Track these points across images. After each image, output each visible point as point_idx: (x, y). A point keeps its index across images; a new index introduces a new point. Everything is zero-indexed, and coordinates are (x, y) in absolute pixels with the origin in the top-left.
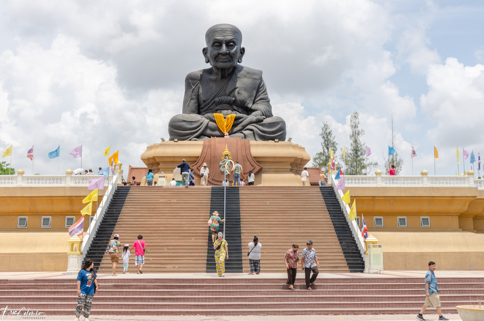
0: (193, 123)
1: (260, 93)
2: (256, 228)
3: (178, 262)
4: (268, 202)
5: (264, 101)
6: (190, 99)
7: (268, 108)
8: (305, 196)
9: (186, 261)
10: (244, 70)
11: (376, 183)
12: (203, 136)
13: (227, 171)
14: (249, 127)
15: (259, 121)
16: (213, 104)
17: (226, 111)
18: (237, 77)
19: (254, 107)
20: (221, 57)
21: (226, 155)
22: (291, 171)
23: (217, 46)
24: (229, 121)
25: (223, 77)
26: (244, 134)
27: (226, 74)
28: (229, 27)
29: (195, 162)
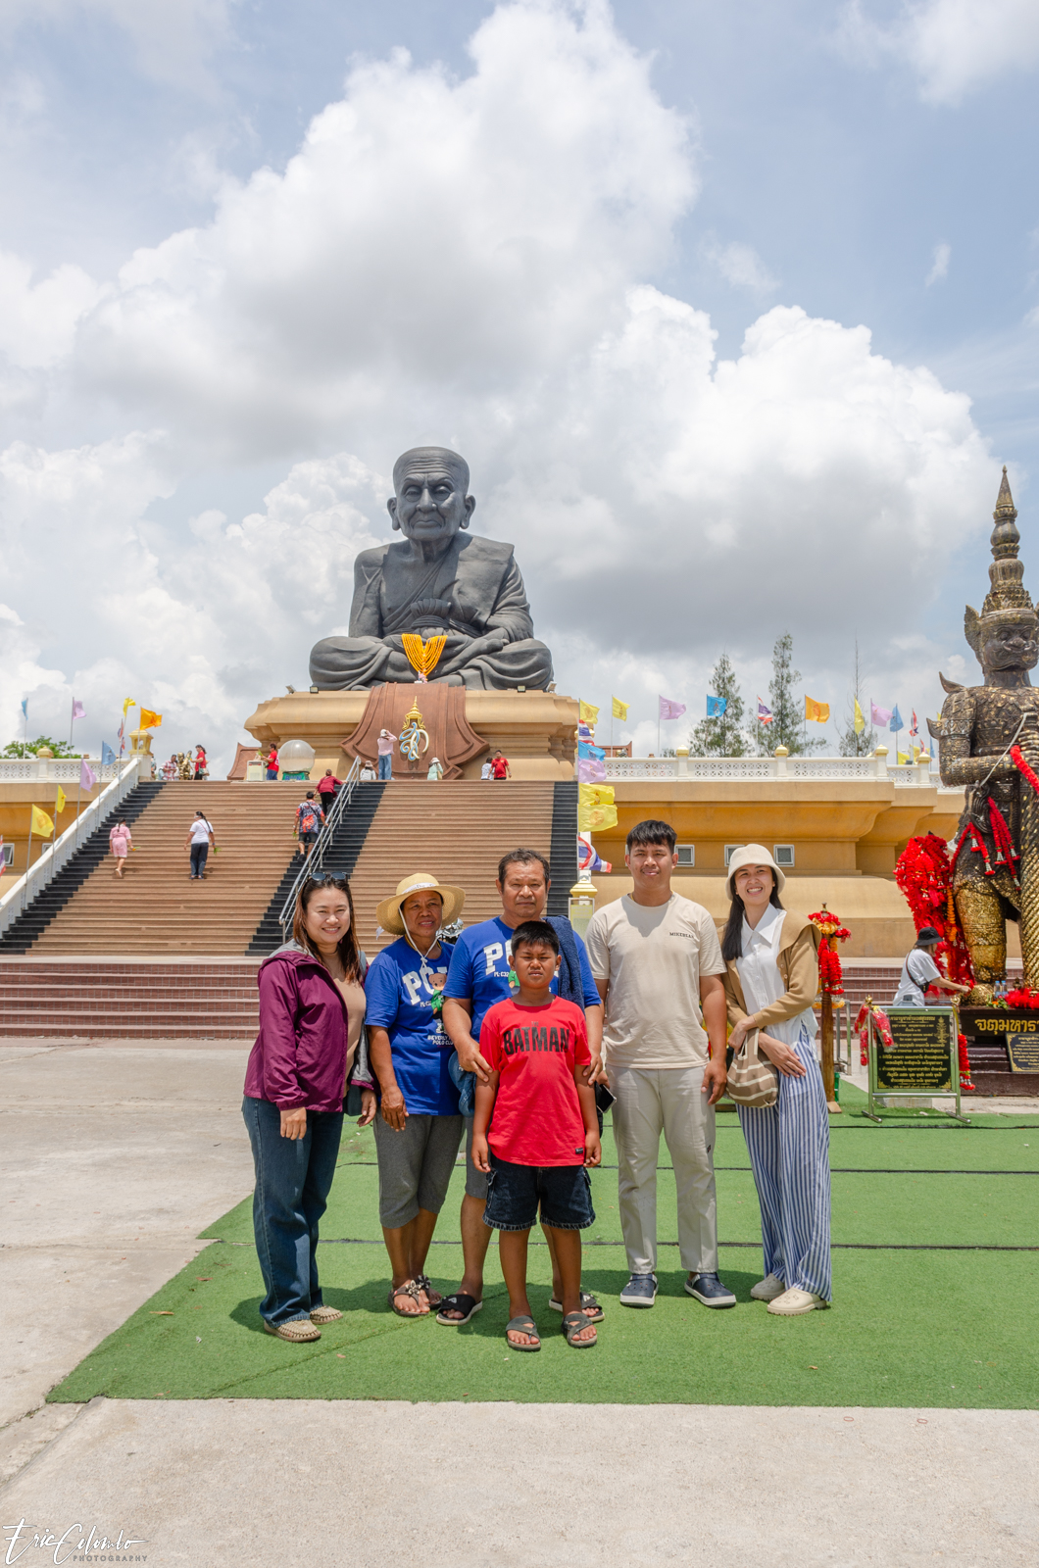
0: (355, 655)
1: (507, 591)
2: (388, 866)
3: (197, 933)
4: (434, 813)
5: (515, 607)
6: (362, 605)
7: (522, 623)
8: (516, 801)
9: (214, 933)
10: (474, 544)
11: (677, 774)
12: (377, 682)
13: (414, 752)
14: (475, 662)
15: (493, 650)
16: (407, 615)
17: (431, 630)
18: (458, 559)
19: (493, 620)
20: (421, 516)
21: (412, 720)
22: (551, 752)
23: (412, 493)
24: (432, 650)
25: (428, 559)
26: (463, 677)
27: (435, 553)
28: (437, 453)
29: (350, 734)
